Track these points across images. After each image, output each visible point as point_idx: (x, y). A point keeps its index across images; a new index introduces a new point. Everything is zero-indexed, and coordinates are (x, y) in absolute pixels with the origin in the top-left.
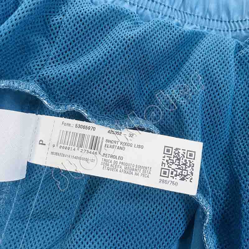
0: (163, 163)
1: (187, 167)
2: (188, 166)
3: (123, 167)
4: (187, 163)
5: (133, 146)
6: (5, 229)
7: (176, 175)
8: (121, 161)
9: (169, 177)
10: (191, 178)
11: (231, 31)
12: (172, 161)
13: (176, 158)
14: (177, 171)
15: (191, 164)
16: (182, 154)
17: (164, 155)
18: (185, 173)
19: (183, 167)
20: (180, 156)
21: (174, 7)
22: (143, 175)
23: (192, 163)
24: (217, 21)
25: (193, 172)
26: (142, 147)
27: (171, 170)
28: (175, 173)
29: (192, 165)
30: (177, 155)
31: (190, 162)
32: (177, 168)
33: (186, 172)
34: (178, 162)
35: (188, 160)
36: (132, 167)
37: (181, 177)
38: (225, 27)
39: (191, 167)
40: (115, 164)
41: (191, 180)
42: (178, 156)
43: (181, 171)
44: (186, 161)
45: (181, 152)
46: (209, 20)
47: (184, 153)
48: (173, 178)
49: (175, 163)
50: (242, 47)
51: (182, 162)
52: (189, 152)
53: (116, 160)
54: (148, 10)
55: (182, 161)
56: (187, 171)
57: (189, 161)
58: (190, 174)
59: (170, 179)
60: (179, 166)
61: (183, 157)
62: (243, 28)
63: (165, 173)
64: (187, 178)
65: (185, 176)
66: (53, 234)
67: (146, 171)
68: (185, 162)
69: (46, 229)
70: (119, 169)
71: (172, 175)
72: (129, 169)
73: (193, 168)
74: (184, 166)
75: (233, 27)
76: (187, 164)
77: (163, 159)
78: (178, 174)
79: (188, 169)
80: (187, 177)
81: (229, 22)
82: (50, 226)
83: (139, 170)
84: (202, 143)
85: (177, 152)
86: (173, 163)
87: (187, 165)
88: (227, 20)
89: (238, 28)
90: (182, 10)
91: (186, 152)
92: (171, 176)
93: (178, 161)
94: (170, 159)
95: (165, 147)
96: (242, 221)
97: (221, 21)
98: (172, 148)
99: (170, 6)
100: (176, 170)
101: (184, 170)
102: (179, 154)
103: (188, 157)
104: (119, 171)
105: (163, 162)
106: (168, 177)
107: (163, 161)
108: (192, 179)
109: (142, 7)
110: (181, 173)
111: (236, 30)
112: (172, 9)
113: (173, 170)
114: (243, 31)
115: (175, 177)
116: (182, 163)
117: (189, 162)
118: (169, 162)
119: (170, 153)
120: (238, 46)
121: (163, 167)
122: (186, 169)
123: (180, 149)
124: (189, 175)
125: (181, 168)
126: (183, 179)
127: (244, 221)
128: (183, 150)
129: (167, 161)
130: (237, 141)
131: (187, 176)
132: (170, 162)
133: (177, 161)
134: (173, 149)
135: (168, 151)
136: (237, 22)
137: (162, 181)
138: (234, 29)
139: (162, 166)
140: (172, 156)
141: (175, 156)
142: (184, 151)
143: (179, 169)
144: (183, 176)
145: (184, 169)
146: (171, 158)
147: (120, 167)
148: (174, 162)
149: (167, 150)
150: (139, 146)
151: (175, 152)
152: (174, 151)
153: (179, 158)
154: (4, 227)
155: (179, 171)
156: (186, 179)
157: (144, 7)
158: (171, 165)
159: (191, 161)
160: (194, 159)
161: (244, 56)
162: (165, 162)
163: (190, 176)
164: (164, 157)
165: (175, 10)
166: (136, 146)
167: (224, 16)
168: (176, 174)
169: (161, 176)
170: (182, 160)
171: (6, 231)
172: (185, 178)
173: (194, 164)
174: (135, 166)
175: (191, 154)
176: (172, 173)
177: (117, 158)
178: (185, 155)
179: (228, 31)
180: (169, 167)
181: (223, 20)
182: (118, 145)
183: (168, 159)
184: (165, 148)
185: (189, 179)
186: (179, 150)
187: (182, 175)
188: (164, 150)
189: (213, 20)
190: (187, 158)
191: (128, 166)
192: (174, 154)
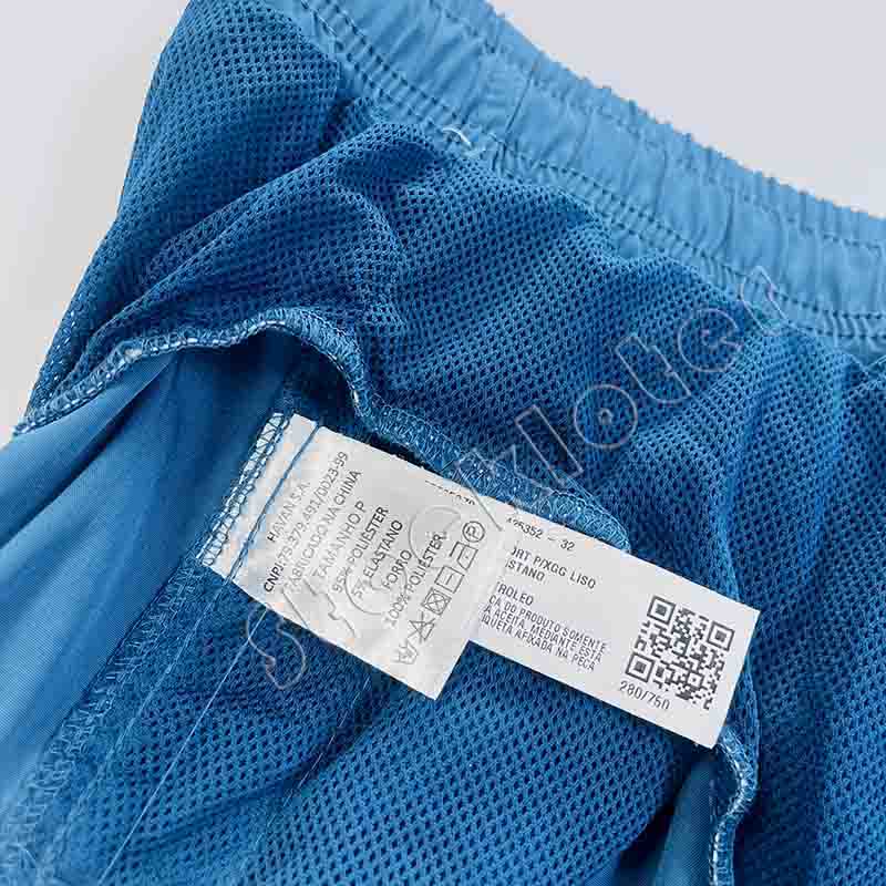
0: (640, 640)
1: (703, 665)
2: (708, 663)
3: (528, 624)
4: (706, 655)
5: (568, 575)
6: (141, 710)
7: (669, 682)
8: (528, 608)
9: (651, 680)
10: (708, 697)
11: (840, 336)
12: (665, 641)
13: (679, 636)
14: (673, 671)
15: (716, 660)
16: (696, 629)
17: (649, 619)
18: (694, 680)
19: (692, 664)
20: (691, 633)
21: (701, 248)
22: (579, 660)
23: (720, 658)
24: (805, 306)
25: (716, 682)
26: (592, 583)
27: (658, 664)
28: (667, 674)
29: (720, 665)
30: (682, 626)
31: (715, 656)
32: (678, 662)
33: (698, 678)
34: (682, 648)
35: (709, 647)
36: (552, 630)
37: (683, 690)
38: (825, 324)
39: (714, 669)
40: (509, 612)
41: (708, 705)
42: (684, 631)
43: (686, 672)
44: (703, 648)
45: (696, 623)
46: (785, 299)
47: (705, 626)
48: (660, 687)
49: (674, 648)
50: (863, 375)
51: (693, 650)
52: (716, 628)
53: (513, 602)
54: (637, 236)
55: (694, 647)
56: (703, 677)
57: (712, 651)
58: (708, 686)
59: (651, 687)
60: (682, 659)
61: (698, 637)
62: (870, 333)
63: (640, 668)
64: (697, 696)
65: (694, 689)
66: (271, 760)
67: (588, 649)
68: (700, 653)
69: (257, 740)
70: (515, 629)
71: (658, 679)
72: (544, 634)
73: (719, 673)
74: (696, 662)
75: (845, 326)
76: (705, 658)
77: (643, 631)
78: (675, 679)
79: (705, 672)
80: (697, 692)
81: (835, 314)
82: (270, 737)
83: (570, 644)
84: (757, 613)
85: (684, 619)
86: (668, 646)
87: (704, 662)
88: (831, 310)
89: (858, 332)
90: (718, 257)
91: (709, 625)
92: (655, 681)
93: (684, 645)
94: (661, 635)
95: (656, 598)
96: (820, 832)
97: (815, 309)
98: (674, 606)
99: (691, 243)
100: (672, 666)
101: (694, 672)
102: (689, 626)
103: (713, 639)
104: (514, 632)
105: (640, 637)
106: (646, 681)
107: (642, 635)
108: (710, 701)
109: (622, 226)
110: (683, 679)
111: (851, 337)
112: (695, 250)
113: (664, 666)
114: (869, 341)
115: (665, 686)
116: (693, 653)
117: (711, 654)
118: (657, 641)
119: (665, 618)
120: (852, 371)
121: (638, 651)
122: (700, 671)
123: (693, 614)
124: (706, 689)
125: (688, 666)
126: (685, 696)
127: (825, 831)
128: (701, 617)
129: (653, 637)
130: (830, 606)
131: (699, 689)
132: (661, 643)
133: (681, 644)
134: (677, 608)
135: (661, 610)
136: (858, 317)
137: (627, 688)
138: (847, 333)
139: (636, 647)
140: (669, 628)
141: (678, 628)
142: (704, 622)
143: (682, 665)
144: (688, 688)
145: (694, 668)
146: (663, 633)
147: (519, 621)
148: (672, 643)
149: (660, 608)
150: (584, 580)
151: (681, 619)
152: (676, 613)
153: (686, 635)
154: (139, 704)
155: (680, 672)
156: (695, 699)
157: (628, 226)
158: (660, 650)
159: (718, 654)
160: (727, 649)
161: (868, 397)
162: (646, 638)
163: (706, 693)
164: (647, 625)
165: (703, 255)
166: (576, 577)
167: (823, 298)
168: (669, 676)
169: (627, 672)
170: (695, 643)
171: (143, 715)
172: (693, 694)
173: (723, 663)
174: (562, 631)
175: (723, 635)
176: (659, 673)
177: (518, 596)
178: (705, 633)
179: (830, 334)
180: (653, 654)
181: (821, 306)
182: (525, 564)
183: (656, 632)
184: (653, 602)
185: (703, 699)
186: (689, 616)
187: (686, 684)
188: (651, 607)
189: (795, 302)
190: (708, 641)
191: (541, 626)
192: (676, 624)
